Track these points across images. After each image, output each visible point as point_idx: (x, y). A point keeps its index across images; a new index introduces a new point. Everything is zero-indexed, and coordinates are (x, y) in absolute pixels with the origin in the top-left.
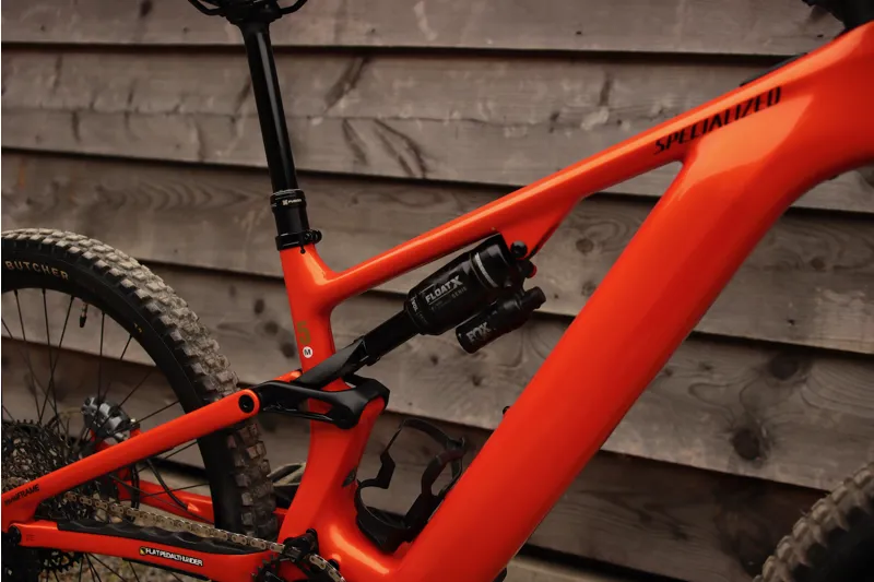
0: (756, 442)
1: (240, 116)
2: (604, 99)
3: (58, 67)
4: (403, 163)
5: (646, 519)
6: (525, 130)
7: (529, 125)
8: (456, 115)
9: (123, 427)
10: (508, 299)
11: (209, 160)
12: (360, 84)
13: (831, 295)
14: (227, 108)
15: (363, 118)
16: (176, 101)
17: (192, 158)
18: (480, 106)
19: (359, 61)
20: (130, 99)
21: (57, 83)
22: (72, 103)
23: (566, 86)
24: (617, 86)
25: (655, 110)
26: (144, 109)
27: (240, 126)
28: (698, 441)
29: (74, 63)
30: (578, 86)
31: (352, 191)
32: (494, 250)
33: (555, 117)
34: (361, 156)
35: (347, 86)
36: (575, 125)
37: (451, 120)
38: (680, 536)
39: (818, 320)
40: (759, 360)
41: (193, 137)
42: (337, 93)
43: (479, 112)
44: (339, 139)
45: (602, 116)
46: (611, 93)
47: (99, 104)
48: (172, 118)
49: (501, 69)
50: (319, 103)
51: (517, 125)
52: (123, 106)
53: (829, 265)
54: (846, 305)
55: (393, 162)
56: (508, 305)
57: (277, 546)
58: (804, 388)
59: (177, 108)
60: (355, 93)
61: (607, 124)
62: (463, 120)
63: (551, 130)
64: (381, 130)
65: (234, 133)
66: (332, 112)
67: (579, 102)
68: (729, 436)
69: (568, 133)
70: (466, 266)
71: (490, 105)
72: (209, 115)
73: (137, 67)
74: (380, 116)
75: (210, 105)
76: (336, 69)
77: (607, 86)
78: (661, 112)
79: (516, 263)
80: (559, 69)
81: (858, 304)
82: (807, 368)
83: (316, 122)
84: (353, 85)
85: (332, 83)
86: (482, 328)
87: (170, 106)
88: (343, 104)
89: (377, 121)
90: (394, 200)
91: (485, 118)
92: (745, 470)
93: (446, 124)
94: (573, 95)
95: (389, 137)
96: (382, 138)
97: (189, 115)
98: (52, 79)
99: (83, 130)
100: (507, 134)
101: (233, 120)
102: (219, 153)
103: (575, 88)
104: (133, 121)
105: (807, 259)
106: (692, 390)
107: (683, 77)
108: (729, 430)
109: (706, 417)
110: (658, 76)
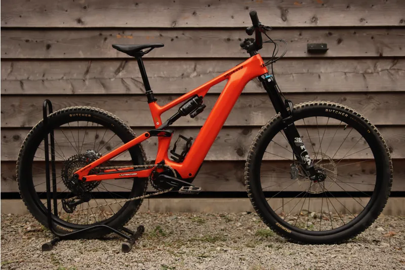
0: (242, 151)
1: (86, 79)
2: (195, 70)
3: (12, 66)
4: (141, 89)
5: (218, 177)
6: (175, 79)
7: (176, 77)
8: (155, 76)
9: (99, 155)
10: (199, 107)
11: (76, 93)
12: (124, 68)
13: (254, 113)
14: (81, 77)
15: (127, 78)
16: (62, 76)
17: (70, 92)
18: (162, 73)
19: (124, 62)
20: (44, 76)
21: (11, 71)
22: (19, 78)
23: (185, 67)
24: (198, 66)
25: (208, 71)
26: (49, 78)
27: (87, 82)
28: (229, 154)
29: (19, 65)
30: (188, 66)
31: (125, 99)
32: (197, 98)
33: (183, 75)
34: (128, 89)
35: (121, 69)
36: (188, 76)
37: (154, 77)
38: (227, 180)
39: (252, 119)
40: (240, 131)
41: (70, 86)
42: (118, 71)
43: (162, 74)
44: (121, 84)
45: (195, 74)
46: (196, 68)
47: (31, 78)
48: (61, 81)
49: (167, 63)
50: (112, 74)
51: (173, 77)
52: (41, 78)
53: (253, 106)
54: (258, 115)
55: (138, 89)
56: (200, 108)
57: (156, 165)
58: (251, 136)
59: (63, 77)
60: (124, 71)
61: (196, 76)
62: (158, 77)
63: (182, 78)
64: (133, 81)
65: (85, 85)
66: (118, 76)
67: (189, 71)
68: (236, 151)
69: (187, 79)
70: (191, 101)
71: (165, 72)
72: (75, 79)
73: (45, 65)
74: (133, 77)
75: (75, 76)
76: (118, 64)
77: (195, 67)
78: (210, 72)
79: (200, 100)
80: (182, 62)
81: (260, 114)
82: (251, 131)
83: (112, 80)
84: (123, 68)
85: (116, 68)
86: (195, 112)
87: (60, 77)
88: (120, 74)
89: (132, 78)
90: (139, 100)
91: (163, 76)
92: (241, 159)
93: (153, 78)
94: (187, 69)
95: (136, 82)
96: (134, 83)
97: (67, 80)
98: (9, 70)
99: (25, 86)
100: (171, 80)
101: (84, 81)
102: (80, 91)
103: (188, 67)
104: (46, 83)
105: (248, 105)
106: (225, 141)
107: (214, 63)
108: (236, 149)
109: (230, 147)
110: (208, 63)
